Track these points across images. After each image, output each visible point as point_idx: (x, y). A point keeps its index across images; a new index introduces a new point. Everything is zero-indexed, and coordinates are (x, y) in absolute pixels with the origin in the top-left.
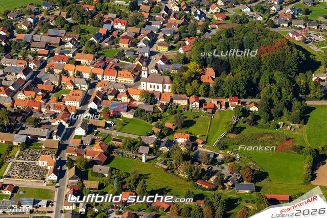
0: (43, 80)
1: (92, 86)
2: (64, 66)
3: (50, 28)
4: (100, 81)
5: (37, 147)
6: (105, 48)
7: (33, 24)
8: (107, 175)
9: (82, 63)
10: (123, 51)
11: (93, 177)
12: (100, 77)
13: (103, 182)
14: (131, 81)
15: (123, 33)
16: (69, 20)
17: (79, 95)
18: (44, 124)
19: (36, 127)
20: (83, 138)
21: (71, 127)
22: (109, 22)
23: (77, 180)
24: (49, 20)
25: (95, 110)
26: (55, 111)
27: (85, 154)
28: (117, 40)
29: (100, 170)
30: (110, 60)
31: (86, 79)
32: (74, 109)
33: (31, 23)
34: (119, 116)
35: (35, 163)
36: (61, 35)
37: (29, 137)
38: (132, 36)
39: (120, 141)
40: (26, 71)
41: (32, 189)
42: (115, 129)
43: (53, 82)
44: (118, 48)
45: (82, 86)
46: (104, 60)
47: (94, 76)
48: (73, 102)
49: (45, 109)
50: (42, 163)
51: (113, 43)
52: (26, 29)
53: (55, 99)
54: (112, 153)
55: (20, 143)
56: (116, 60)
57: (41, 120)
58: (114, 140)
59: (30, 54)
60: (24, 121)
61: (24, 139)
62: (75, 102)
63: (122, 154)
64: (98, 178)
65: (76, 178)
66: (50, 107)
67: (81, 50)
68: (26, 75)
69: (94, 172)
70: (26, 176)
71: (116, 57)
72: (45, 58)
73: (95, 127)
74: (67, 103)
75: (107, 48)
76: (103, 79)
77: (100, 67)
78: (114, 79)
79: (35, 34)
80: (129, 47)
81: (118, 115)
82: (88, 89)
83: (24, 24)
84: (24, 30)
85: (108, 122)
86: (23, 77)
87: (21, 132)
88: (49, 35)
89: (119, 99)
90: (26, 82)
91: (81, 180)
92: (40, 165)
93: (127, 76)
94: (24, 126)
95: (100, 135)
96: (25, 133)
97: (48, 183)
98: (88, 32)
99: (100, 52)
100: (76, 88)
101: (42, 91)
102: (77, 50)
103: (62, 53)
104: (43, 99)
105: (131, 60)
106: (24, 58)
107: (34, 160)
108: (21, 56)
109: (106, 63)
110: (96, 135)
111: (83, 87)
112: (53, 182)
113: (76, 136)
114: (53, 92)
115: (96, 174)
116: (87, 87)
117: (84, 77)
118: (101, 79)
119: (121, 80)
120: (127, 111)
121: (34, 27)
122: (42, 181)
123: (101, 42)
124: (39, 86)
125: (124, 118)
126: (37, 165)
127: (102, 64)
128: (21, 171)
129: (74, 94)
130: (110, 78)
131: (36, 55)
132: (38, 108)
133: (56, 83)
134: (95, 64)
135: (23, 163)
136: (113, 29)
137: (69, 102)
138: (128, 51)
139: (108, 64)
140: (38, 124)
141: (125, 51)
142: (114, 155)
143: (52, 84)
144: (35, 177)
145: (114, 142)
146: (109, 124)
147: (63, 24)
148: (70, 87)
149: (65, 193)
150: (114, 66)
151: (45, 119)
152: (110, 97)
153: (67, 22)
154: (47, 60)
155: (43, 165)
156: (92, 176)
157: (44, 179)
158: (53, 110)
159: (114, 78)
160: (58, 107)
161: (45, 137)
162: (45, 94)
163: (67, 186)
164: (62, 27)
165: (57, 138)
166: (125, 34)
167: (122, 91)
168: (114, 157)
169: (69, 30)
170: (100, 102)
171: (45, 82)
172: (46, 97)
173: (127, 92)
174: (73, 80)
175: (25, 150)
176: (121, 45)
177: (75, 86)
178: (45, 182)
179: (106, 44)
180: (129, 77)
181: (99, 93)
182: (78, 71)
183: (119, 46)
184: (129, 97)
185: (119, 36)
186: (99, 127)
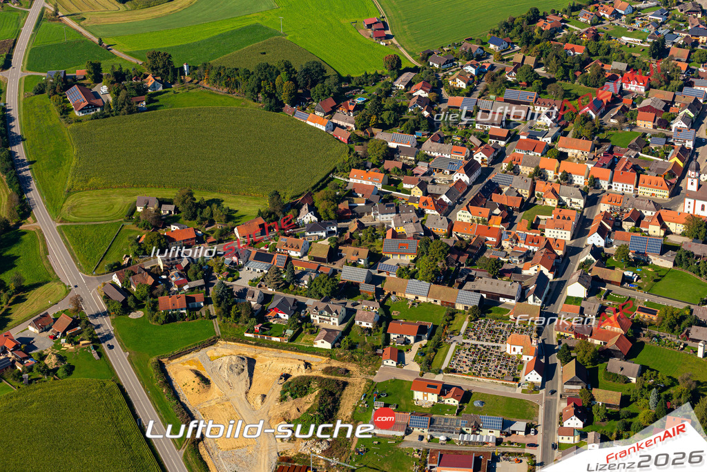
0: (501, 186)
1: (592, 201)
2: (538, 162)
3: (508, 88)
4: (605, 191)
5: (499, 315)
6: (610, 129)
7: (476, 78)
8: (634, 380)
9: (569, 155)
10: (644, 135)
11: (607, 382)
12: (604, 184)
13: (628, 394)
14: (663, 194)
15: (641, 100)
16: (540, 71)
17: (569, 219)
18: (509, 271)
19: (494, 277)
20: (584, 304)
21: (558, 279)
22: (613, 78)
23: (579, 387)
24: (503, 71)
25: (601, 249)
26: (526, 247)
27: (591, 335)
28: (632, 115)
29: (622, 369)
30: (621, 153)
31: (578, 186)
32: (562, 246)
33: (472, 77)
34: (646, 263)
35: (498, 348)
36: (527, 100)
37: (485, 296)
38: (660, 106)
39: (654, 313)
40: (470, 167)
41: (496, 398)
42: (639, 288)
43: (520, 191)
44: (634, 130)
45: (574, 200)
46: (611, 151)
47: (594, 182)
48: (560, 231)
49: (508, 243)
50: (511, 349)
51: (626, 120)
52: (464, 87)
53: (526, 223)
54: (639, 336)
55: (470, 307)
56: (633, 153)
57: (503, 263)
58: (641, 310)
59: (475, 134)
60: (472, 264)
61: (474, 300)
62: (563, 232)
63: (659, 338)
64: (618, 384)
65: (578, 383)
66: (517, 240)
67: (566, 130)
68: (469, 176)
69: (610, 373)
70: (483, 372)
71: (633, 147)
72: (502, 143)
73: (603, 282)
74: (549, 233)
75: (615, 128)
76: (610, 187)
77: (604, 166)
78: (632, 189)
79: (479, 97)
80: (655, 127)
81: (643, 261)
82: (585, 206)
83: (460, 77)
84: (460, 89)
85: (627, 273)
86: (465, 178)
87: (469, 285)
88: (506, 101)
89: (644, 229)
90: (470, 188)
91: (587, 387)
92: (508, 352)
93: (657, 186)
94: (473, 273)
95: (613, 299)
96: (477, 288)
97: (526, 387)
98: (577, 97)
99: (602, 136)
100: (562, 205)
101: (502, 207)
102: (560, 131)
103: (533, 136)
104: (503, 222)
105: (660, 154)
106: (464, 142)
107: (497, 341)
108: (458, 139)
109: (614, 157)
110: (605, 298)
111: (575, 203)
112: (535, 388)
113: (568, 297)
114: (521, 210)
115: (615, 377)
116: (582, 202)
117: (576, 183)
118: (606, 188)
119: (644, 191)
120: (662, 253)
121: (478, 83)
122: (513, 383)
123: (602, 115)
124: (495, 197)
125: (654, 267)
126: (502, 350)
127: (608, 161)
128: (474, 362)
129: (561, 217)
130: (625, 187)
131: (484, 137)
132: (495, 240)
133: (526, 193)
134: (596, 160)
135: (476, 345)
136: (623, 93)
137: (552, 230)
138: (653, 135)
139: (619, 159)
140: (498, 271)
141: (648, 135)
142: (642, 339)
143: (519, 195)
144: (500, 375)
145: (642, 314)
146: (628, 277)
147: (530, 79)
148: (551, 202)
149: (558, 410)
150: (631, 164)
151: (509, 262)
152: (627, 226)
153: (537, 76)
154: (504, 148)
155: (513, 353)
156: (606, 379)
157: (516, 380)
158: (523, 245)
159: (633, 187)
160: (533, 241)
161: (512, 298)
162: (506, 214)
163: (561, 396)
164: (529, 84)
165: (534, 301)
166: (646, 103)
167: (648, 213)
168: (643, 343)
169: (542, 91)
170: (610, 233)
171: (506, 189)
172: (509, 220)
173: (660, 218)
174: (557, 189)
175: (477, 319)
176: (639, 123)
177: (560, 200)
178: (519, 385)
179: (612, 120)
180: (661, 188)
181: (606, 216)
182: (564, 172)
183: (635, 126)
184: (663, 226)
185: (634, 106)
186: (610, 282)
